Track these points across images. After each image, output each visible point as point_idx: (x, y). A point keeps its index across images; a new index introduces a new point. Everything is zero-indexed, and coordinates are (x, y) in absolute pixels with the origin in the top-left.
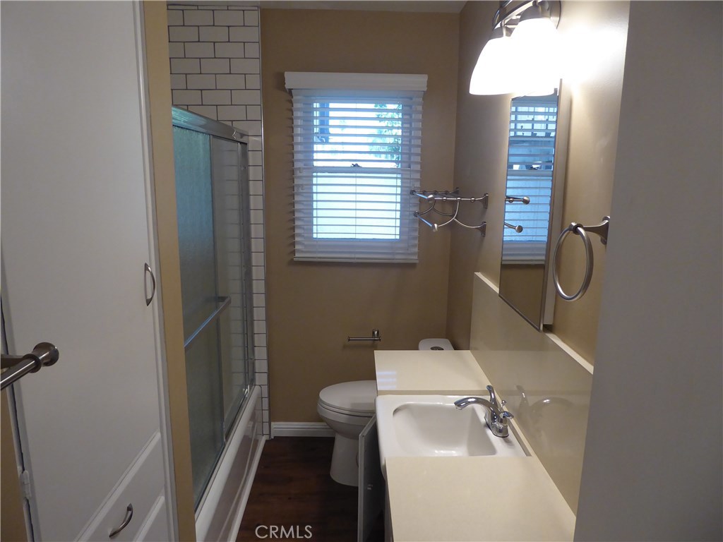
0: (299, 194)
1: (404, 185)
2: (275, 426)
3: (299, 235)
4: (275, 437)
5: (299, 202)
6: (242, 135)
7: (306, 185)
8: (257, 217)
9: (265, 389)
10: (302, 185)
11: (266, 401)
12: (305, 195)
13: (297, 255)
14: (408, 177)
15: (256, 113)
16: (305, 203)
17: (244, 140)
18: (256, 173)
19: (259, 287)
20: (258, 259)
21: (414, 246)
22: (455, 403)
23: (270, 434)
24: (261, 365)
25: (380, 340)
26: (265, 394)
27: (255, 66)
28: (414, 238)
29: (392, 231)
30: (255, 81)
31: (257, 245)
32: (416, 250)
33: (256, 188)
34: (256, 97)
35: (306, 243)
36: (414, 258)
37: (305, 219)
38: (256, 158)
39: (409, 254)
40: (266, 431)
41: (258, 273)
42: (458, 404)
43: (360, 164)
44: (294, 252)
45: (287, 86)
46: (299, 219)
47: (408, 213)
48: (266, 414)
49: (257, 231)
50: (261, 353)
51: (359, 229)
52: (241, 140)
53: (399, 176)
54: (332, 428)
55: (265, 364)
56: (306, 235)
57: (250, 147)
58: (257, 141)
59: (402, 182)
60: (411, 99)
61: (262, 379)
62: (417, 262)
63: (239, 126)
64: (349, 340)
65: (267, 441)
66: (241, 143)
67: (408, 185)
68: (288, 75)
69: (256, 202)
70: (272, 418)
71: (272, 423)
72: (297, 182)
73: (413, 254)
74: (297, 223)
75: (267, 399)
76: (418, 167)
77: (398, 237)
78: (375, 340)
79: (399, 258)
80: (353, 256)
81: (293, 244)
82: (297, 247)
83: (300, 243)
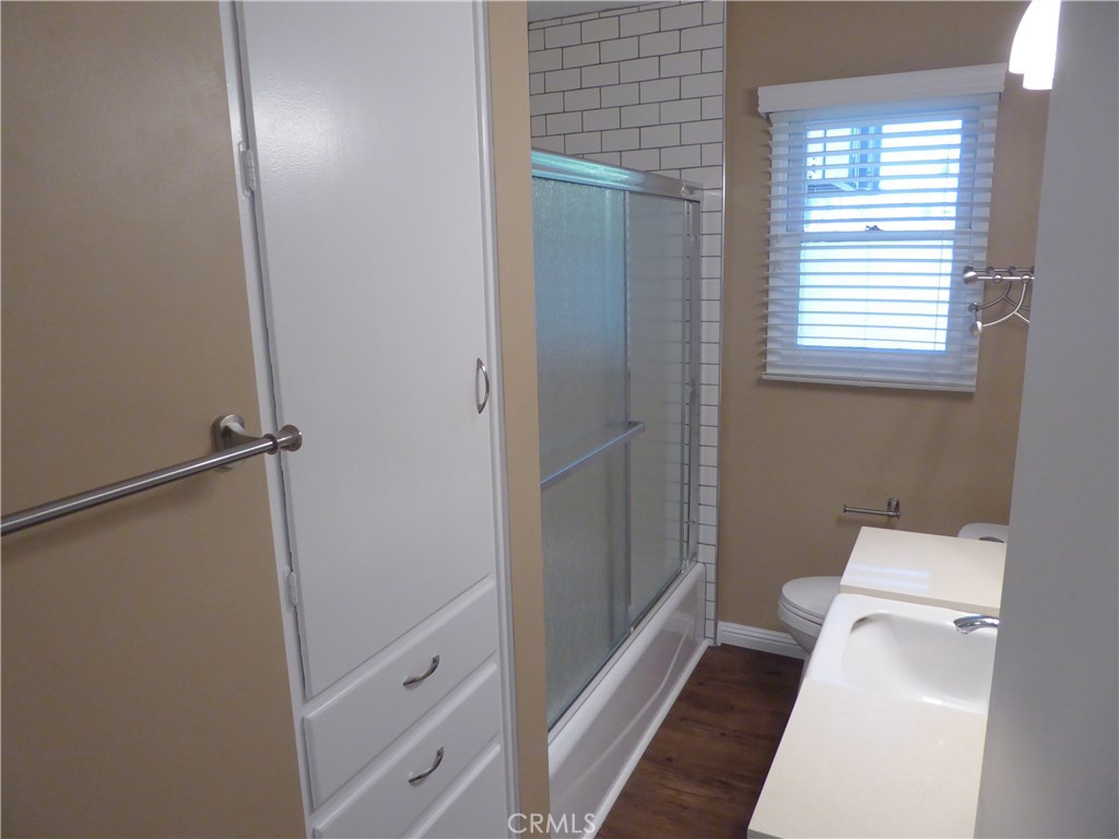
0: (776, 276)
1: (958, 258)
2: (725, 629)
3: (775, 340)
4: (723, 645)
5: (776, 289)
6: (691, 189)
7: (786, 261)
8: (711, 311)
9: (712, 570)
10: (779, 262)
11: (711, 588)
12: (786, 277)
13: (769, 370)
14: (967, 244)
15: (716, 154)
16: (785, 290)
17: (695, 196)
18: (712, 245)
19: (709, 416)
20: (710, 375)
21: (971, 363)
22: (956, 622)
23: (715, 638)
24: (708, 533)
25: (898, 516)
26: (712, 576)
27: (717, 84)
28: (971, 350)
29: (929, 336)
30: (716, 108)
31: (710, 353)
32: (974, 370)
33: (711, 268)
34: (716, 131)
35: (784, 352)
36: (969, 385)
37: (785, 315)
38: (713, 223)
39: (961, 377)
40: (710, 633)
41: (710, 395)
42: (961, 623)
43: (881, 225)
44: (764, 367)
45: (762, 109)
46: (775, 314)
47: (962, 306)
48: (711, 607)
49: (711, 332)
50: (708, 516)
51: (870, 333)
52: (691, 197)
53: (951, 243)
54: (800, 645)
55: (713, 531)
56: (784, 340)
57: (704, 206)
58: (715, 197)
59: (955, 254)
60: (978, 108)
61: (708, 554)
62: (973, 390)
63: (690, 177)
64: (845, 511)
65: (709, 647)
66: (691, 201)
67: (965, 258)
68: (763, 92)
69: (711, 289)
70: (720, 615)
71: (720, 623)
72: (773, 257)
73: (969, 377)
74: (771, 321)
75: (713, 585)
76: (985, 227)
77: (942, 347)
78: (890, 516)
79: (941, 382)
80: (859, 375)
81: (764, 354)
82: (770, 358)
83: (774, 352)
